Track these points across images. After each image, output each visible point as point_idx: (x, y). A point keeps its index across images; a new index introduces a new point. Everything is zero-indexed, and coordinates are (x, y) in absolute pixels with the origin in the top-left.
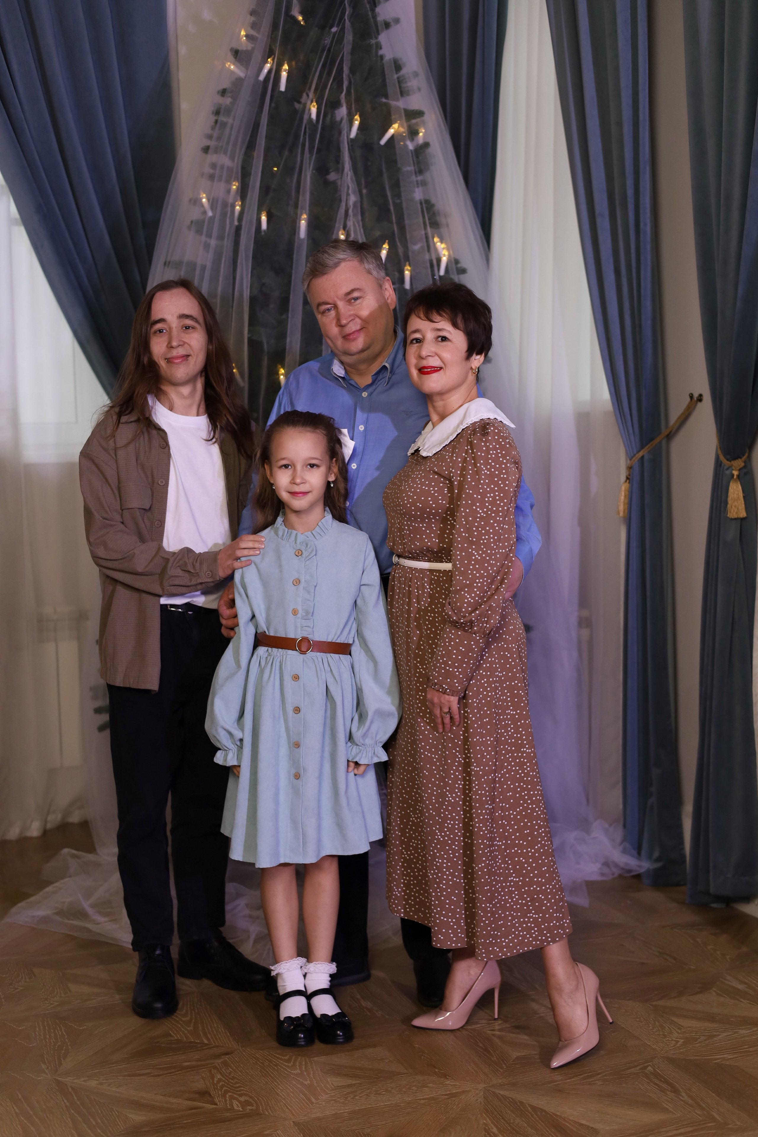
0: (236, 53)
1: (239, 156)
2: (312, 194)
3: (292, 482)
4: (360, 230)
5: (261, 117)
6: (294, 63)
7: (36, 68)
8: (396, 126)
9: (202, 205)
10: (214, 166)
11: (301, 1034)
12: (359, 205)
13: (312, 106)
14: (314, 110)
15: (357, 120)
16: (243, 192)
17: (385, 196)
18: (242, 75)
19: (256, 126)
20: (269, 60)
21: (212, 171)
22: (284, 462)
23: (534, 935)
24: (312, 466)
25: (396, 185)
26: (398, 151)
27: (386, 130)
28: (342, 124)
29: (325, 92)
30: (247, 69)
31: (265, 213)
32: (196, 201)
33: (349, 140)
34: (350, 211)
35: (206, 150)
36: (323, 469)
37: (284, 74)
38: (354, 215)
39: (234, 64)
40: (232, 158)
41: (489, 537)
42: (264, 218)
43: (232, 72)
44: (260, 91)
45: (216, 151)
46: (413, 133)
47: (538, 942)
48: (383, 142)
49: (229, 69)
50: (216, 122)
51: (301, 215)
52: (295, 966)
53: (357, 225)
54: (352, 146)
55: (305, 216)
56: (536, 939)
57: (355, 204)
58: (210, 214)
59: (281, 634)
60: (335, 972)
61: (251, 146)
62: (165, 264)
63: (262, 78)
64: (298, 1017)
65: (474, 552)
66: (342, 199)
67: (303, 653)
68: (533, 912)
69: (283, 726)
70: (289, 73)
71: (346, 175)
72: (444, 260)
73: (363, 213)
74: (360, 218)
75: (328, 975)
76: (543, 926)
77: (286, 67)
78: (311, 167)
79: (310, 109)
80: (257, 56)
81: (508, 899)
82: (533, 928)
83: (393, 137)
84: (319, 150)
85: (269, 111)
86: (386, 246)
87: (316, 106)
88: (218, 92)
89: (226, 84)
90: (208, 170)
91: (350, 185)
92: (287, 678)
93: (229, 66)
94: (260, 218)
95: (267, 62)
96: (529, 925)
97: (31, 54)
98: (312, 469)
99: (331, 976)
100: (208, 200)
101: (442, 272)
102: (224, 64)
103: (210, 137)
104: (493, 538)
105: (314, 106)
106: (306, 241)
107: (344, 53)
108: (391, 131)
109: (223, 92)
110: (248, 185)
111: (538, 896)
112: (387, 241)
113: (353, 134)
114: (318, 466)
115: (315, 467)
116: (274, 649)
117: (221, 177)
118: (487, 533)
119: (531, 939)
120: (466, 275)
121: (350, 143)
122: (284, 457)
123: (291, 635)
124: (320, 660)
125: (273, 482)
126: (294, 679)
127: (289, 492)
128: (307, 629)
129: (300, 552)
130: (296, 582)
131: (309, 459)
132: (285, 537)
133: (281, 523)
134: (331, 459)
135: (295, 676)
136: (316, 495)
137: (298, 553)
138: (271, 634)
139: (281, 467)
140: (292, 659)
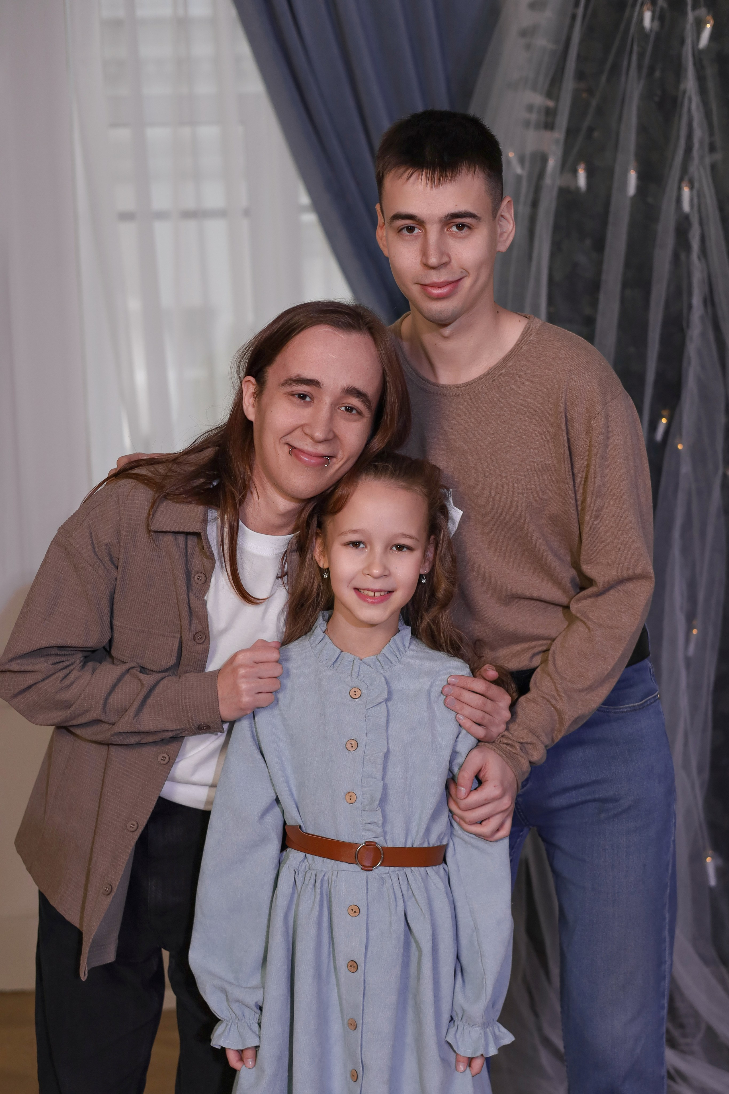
3: (366, 572)
12: (707, 140)
14: (648, 14)
15: (708, 22)
22: (354, 537)
24: (400, 547)
28: (686, 31)
31: (583, 165)
33: (695, 51)
36: (417, 554)
38: (699, 158)
54: (700, 59)
59: (330, 834)
66: (681, 136)
67: (366, 868)
74: (707, 161)
78: (638, 94)
85: (583, 21)
92: (340, 911)
98: (399, 553)
113: (701, 45)
114: (410, 549)
115: (405, 549)
116: (316, 858)
121: (698, 56)
122: (355, 528)
123: (345, 837)
124: (395, 879)
125: (326, 566)
126: (350, 912)
127: (357, 590)
128: (372, 827)
129: (358, 693)
130: (352, 745)
131: (397, 536)
132: (331, 663)
133: (323, 635)
134: (429, 537)
135: (354, 907)
136: (399, 599)
137: (354, 695)
138: (310, 831)
139: (347, 544)
140: (345, 875)
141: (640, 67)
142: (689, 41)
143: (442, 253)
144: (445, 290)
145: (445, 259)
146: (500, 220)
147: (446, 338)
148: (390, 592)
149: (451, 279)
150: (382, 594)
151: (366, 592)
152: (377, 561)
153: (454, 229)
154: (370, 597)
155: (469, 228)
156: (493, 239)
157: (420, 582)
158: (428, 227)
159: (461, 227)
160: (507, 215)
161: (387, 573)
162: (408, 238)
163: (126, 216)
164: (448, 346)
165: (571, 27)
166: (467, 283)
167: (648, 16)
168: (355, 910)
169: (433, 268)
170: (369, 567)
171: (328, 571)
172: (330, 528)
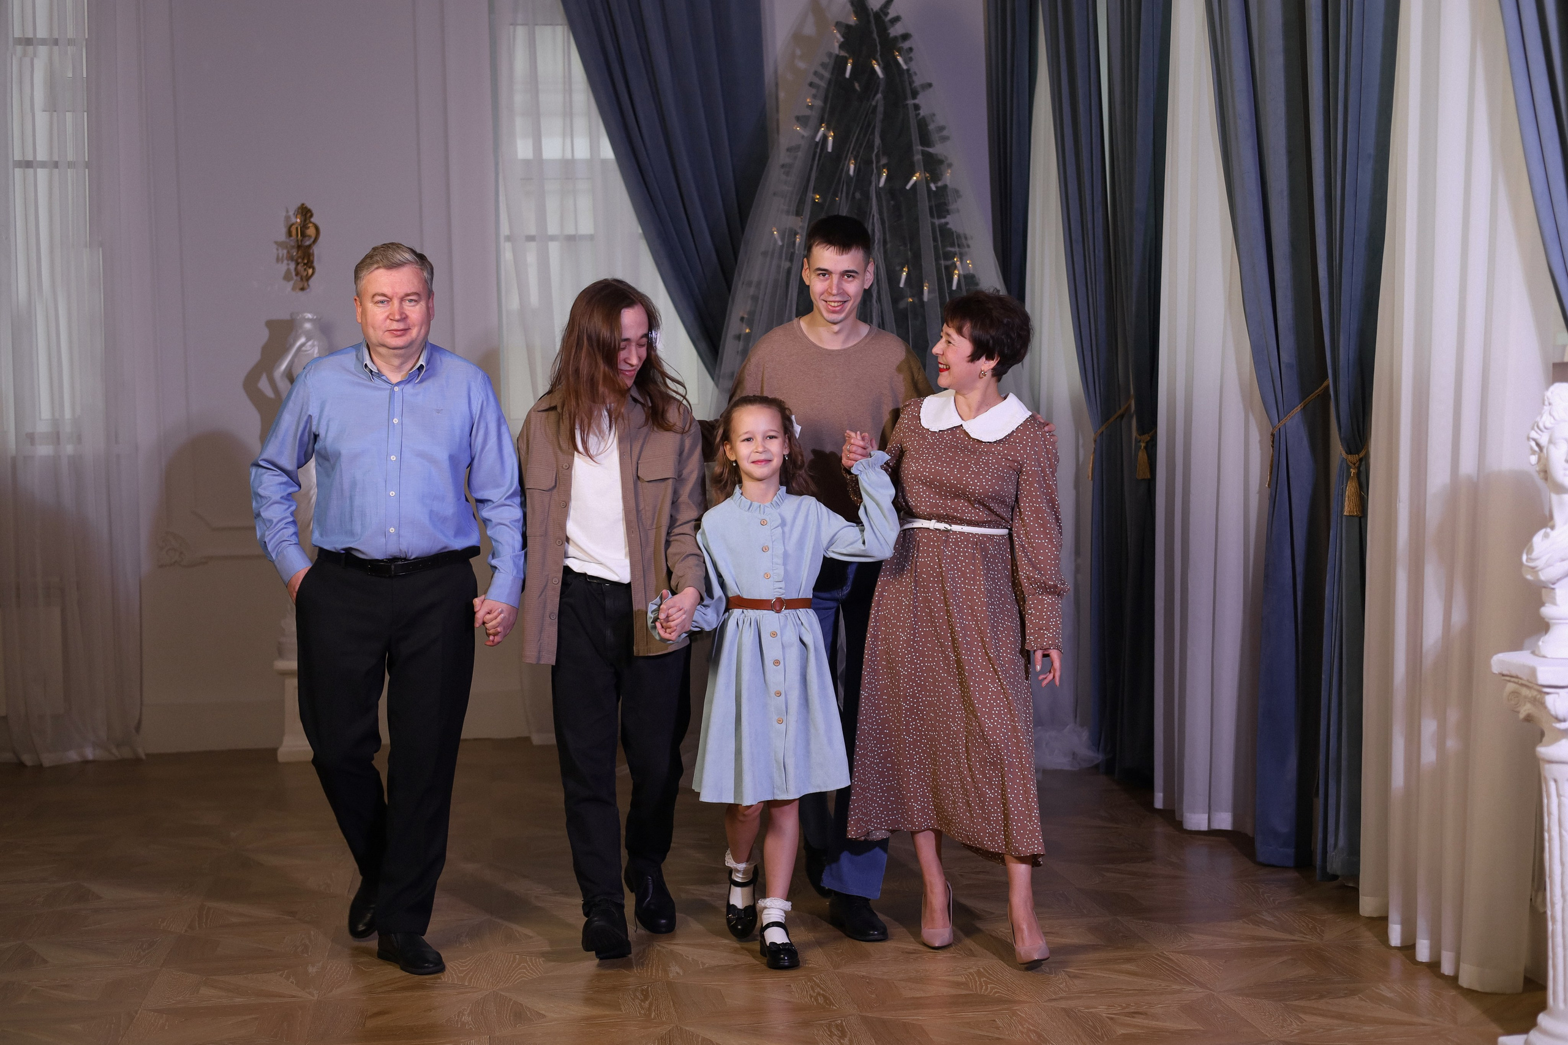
3: (754, 452)
5: (811, 172)
12: (882, 238)
13: (850, 163)
15: (885, 173)
20: (823, 125)
22: (746, 437)
24: (771, 437)
26: (920, 193)
27: (911, 178)
28: (872, 178)
29: (860, 152)
33: (877, 189)
36: (780, 442)
37: (830, 139)
39: (799, 127)
46: (935, 178)
48: (906, 188)
49: (796, 130)
50: (784, 172)
54: (879, 193)
58: (780, 243)
59: (757, 596)
63: (817, 139)
67: (778, 612)
70: (834, 138)
71: (873, 217)
72: (956, 277)
73: (885, 247)
74: (882, 250)
77: (832, 133)
79: (848, 165)
80: (813, 122)
83: (916, 182)
86: (905, 269)
87: (854, 164)
88: (787, 150)
91: (876, 224)
92: (765, 636)
93: (796, 128)
95: (821, 127)
98: (771, 440)
101: (954, 287)
105: (852, 163)
107: (876, 121)
108: (915, 178)
109: (790, 150)
112: (906, 266)
113: (881, 184)
114: (776, 437)
115: (774, 438)
116: (749, 610)
121: (879, 191)
122: (745, 432)
123: (765, 597)
124: (792, 616)
125: (734, 459)
126: (771, 636)
127: (752, 462)
128: (780, 590)
129: (765, 522)
130: (765, 549)
131: (767, 432)
132: (747, 508)
133: (740, 493)
134: (784, 433)
135: (773, 633)
136: (777, 462)
137: (763, 523)
138: (745, 597)
139: (744, 441)
140: (768, 618)
141: (847, 197)
142: (874, 184)
145: (841, 291)
146: (867, 273)
148: (770, 460)
150: (766, 461)
151: (757, 462)
152: (760, 444)
153: (846, 277)
154: (760, 464)
155: (853, 277)
157: (784, 459)
158: (834, 275)
159: (849, 277)
161: (766, 450)
162: (822, 279)
163: (531, 238)
165: (811, 169)
167: (852, 167)
168: (774, 635)
169: (834, 295)
170: (756, 449)
171: (736, 461)
172: (733, 436)
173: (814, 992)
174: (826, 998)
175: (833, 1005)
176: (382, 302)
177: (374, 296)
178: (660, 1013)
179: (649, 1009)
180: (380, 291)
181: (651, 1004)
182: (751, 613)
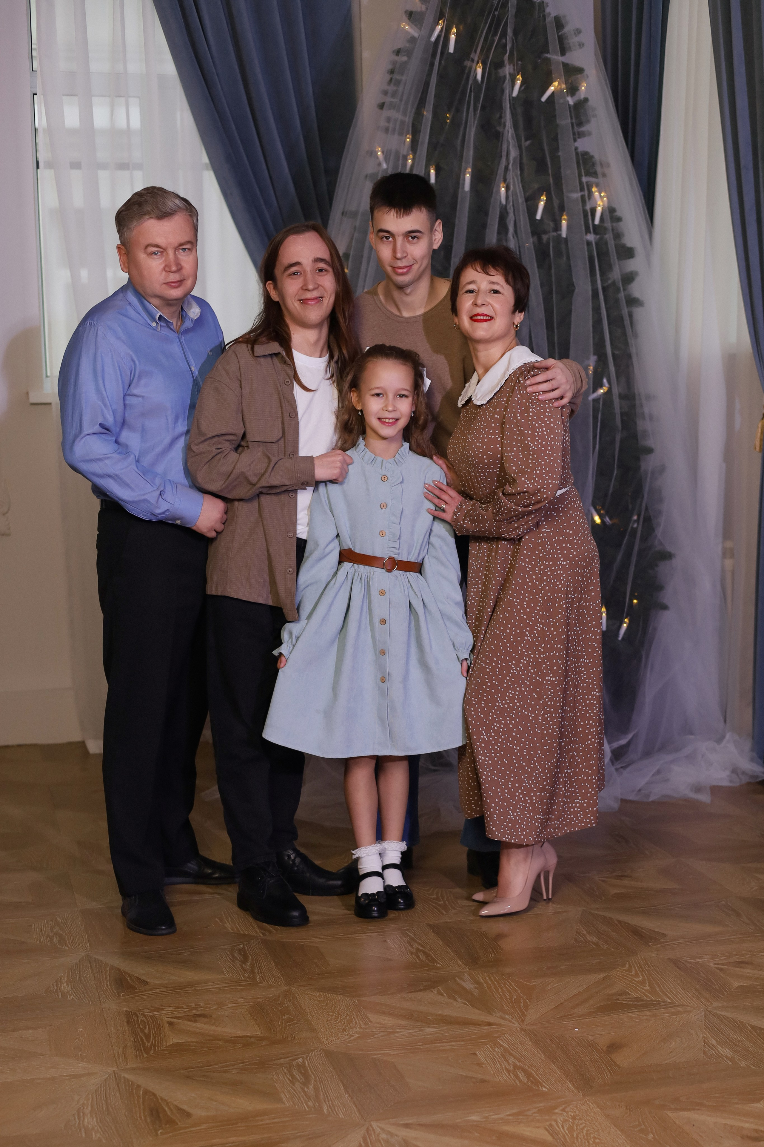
0: (410, 15)
1: (411, 111)
2: (476, 148)
3: (385, 409)
4: (518, 184)
5: (431, 78)
6: (461, 27)
7: (227, 22)
8: (556, 84)
9: (377, 157)
10: (388, 120)
11: (375, 907)
12: (518, 158)
13: (478, 66)
14: (479, 71)
15: (519, 79)
16: (414, 146)
17: (543, 150)
18: (416, 35)
19: (427, 85)
20: (440, 22)
21: (387, 124)
22: (377, 391)
23: (580, 818)
24: (401, 396)
25: (555, 139)
26: (557, 107)
27: (547, 88)
28: (505, 85)
29: (490, 53)
30: (420, 29)
31: (434, 167)
32: (372, 153)
33: (511, 98)
34: (510, 166)
35: (382, 106)
36: (410, 399)
37: (453, 37)
38: (513, 170)
39: (409, 25)
40: (404, 114)
41: (542, 468)
42: (432, 172)
43: (407, 32)
44: (431, 51)
45: (392, 106)
46: (573, 90)
47: (583, 824)
48: (544, 99)
49: (404, 28)
50: (391, 80)
51: (466, 169)
52: (374, 851)
53: (516, 179)
54: (513, 104)
55: (470, 170)
56: (581, 822)
57: (515, 159)
58: (385, 166)
59: (368, 553)
60: (406, 849)
61: (421, 103)
62: (343, 213)
63: (433, 39)
64: (373, 893)
65: (526, 481)
66: (503, 155)
67: (389, 571)
68: (580, 798)
69: (370, 635)
70: (458, 35)
71: (507, 133)
72: (599, 209)
73: (522, 169)
74: (519, 173)
75: (400, 853)
76: (587, 811)
77: (454, 30)
78: (475, 125)
79: (476, 70)
80: (429, 18)
81: (562, 788)
82: (579, 812)
83: (553, 93)
84: (483, 108)
85: (438, 72)
86: (544, 198)
87: (482, 68)
88: (394, 52)
89: (400, 44)
90: (383, 123)
91: (511, 141)
92: (375, 593)
93: (404, 26)
94: (430, 171)
95: (438, 24)
96: (576, 809)
97: (222, 10)
98: (402, 399)
99: (402, 853)
100: (383, 152)
101: (597, 221)
102: (399, 25)
103: (385, 93)
104: (545, 469)
105: (480, 67)
106: (468, 195)
107: (508, 16)
108: (552, 88)
109: (398, 52)
110: (418, 141)
111: (585, 784)
112: (545, 193)
113: (515, 93)
114: (406, 396)
115: (404, 397)
116: (360, 566)
117: (394, 130)
118: (540, 464)
119: (577, 821)
120: (620, 223)
121: (512, 102)
122: (378, 386)
123: (378, 554)
124: (402, 577)
125: (360, 409)
126: (381, 593)
127: (379, 419)
128: (393, 550)
129: (386, 478)
130: (383, 506)
131: (400, 390)
132: (370, 462)
133: (364, 447)
134: (415, 391)
135: (382, 591)
136: (402, 423)
137: (384, 479)
138: (357, 551)
139: (374, 395)
140: (378, 574)
142: (507, 92)
143: (404, 251)
144: (405, 270)
145: (405, 255)
146: (435, 232)
147: (407, 294)
148: (397, 420)
149: (408, 265)
150: (393, 420)
151: (384, 420)
152: (390, 402)
153: (410, 238)
154: (387, 423)
155: (418, 238)
156: (431, 243)
157: (411, 415)
158: (397, 237)
159: (413, 238)
160: (438, 229)
161: (395, 409)
162: (386, 243)
164: (408, 299)
165: (430, 74)
166: (416, 267)
168: (383, 593)
169: (398, 259)
170: (386, 406)
171: (361, 411)
172: (363, 387)
173: (413, 948)
174: (427, 955)
175: (437, 963)
176: (155, 253)
177: (147, 246)
178: (264, 975)
179: (252, 972)
180: (154, 242)
181: (252, 966)
182: (362, 569)
